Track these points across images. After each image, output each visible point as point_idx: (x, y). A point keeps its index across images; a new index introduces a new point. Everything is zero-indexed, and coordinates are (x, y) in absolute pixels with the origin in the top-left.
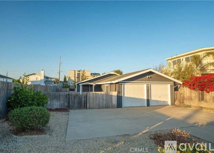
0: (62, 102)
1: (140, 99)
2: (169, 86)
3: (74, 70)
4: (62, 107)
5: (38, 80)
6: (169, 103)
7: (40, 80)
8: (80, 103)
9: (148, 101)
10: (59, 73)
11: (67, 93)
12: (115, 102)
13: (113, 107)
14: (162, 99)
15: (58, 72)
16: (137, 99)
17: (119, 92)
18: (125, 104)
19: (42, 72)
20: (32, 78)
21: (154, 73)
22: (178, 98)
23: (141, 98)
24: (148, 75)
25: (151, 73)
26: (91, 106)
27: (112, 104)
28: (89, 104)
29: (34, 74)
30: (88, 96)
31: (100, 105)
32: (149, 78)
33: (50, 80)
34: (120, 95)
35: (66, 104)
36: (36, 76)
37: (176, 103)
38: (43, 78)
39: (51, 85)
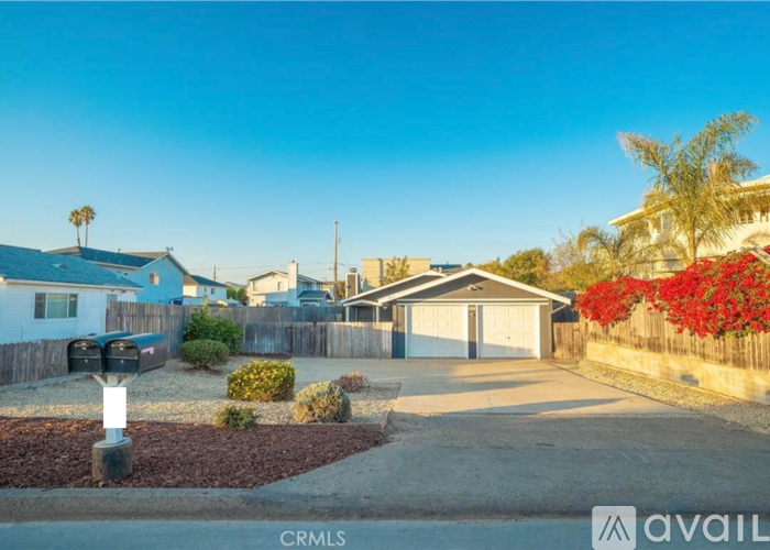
0: (279, 341)
1: (451, 340)
2: (536, 309)
3: (380, 260)
4: (280, 351)
5: (281, 290)
6: (537, 353)
7: (286, 290)
8: (312, 345)
9: (472, 346)
10: (336, 269)
11: (287, 324)
12: (387, 345)
13: (382, 356)
14: (515, 343)
15: (333, 266)
16: (443, 339)
17: (396, 325)
18: (412, 350)
19: (292, 269)
20: (268, 286)
21: (487, 279)
22: (564, 341)
23: (454, 338)
24: (473, 283)
25: (474, 278)
26: (336, 351)
27: (381, 349)
28: (332, 347)
29: (272, 274)
30: (329, 330)
31: (355, 350)
32: (473, 289)
33: (315, 288)
34: (400, 330)
35: (286, 346)
36: (278, 278)
37: (558, 353)
38: (294, 285)
39: (318, 305)
